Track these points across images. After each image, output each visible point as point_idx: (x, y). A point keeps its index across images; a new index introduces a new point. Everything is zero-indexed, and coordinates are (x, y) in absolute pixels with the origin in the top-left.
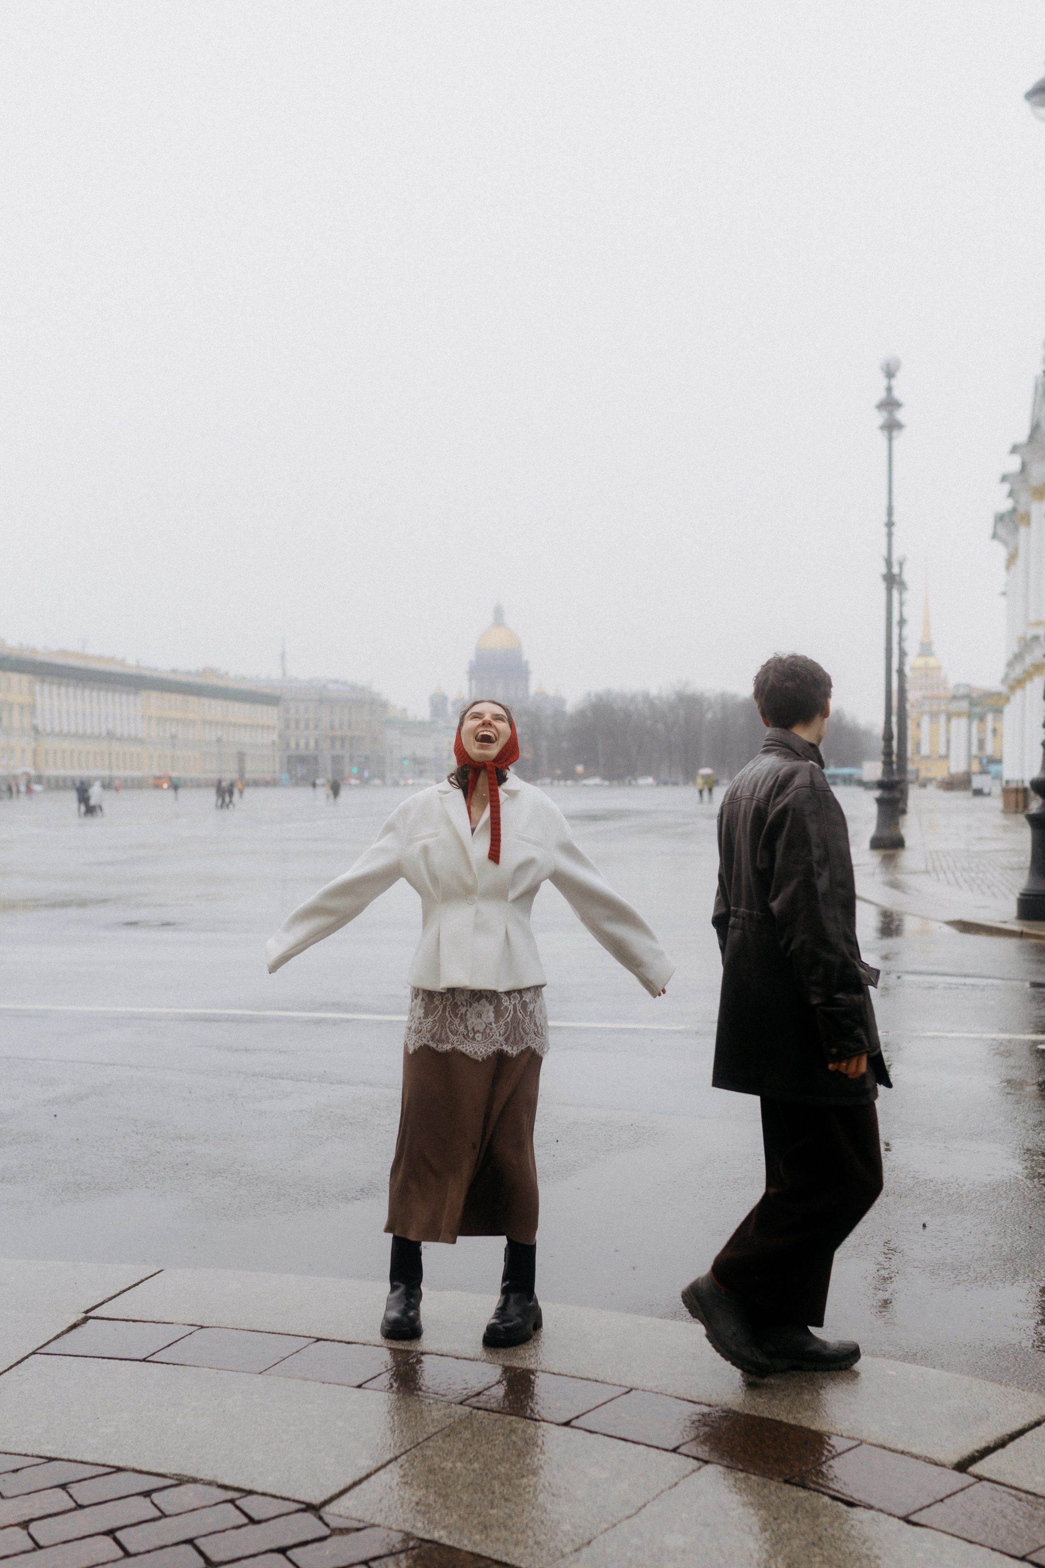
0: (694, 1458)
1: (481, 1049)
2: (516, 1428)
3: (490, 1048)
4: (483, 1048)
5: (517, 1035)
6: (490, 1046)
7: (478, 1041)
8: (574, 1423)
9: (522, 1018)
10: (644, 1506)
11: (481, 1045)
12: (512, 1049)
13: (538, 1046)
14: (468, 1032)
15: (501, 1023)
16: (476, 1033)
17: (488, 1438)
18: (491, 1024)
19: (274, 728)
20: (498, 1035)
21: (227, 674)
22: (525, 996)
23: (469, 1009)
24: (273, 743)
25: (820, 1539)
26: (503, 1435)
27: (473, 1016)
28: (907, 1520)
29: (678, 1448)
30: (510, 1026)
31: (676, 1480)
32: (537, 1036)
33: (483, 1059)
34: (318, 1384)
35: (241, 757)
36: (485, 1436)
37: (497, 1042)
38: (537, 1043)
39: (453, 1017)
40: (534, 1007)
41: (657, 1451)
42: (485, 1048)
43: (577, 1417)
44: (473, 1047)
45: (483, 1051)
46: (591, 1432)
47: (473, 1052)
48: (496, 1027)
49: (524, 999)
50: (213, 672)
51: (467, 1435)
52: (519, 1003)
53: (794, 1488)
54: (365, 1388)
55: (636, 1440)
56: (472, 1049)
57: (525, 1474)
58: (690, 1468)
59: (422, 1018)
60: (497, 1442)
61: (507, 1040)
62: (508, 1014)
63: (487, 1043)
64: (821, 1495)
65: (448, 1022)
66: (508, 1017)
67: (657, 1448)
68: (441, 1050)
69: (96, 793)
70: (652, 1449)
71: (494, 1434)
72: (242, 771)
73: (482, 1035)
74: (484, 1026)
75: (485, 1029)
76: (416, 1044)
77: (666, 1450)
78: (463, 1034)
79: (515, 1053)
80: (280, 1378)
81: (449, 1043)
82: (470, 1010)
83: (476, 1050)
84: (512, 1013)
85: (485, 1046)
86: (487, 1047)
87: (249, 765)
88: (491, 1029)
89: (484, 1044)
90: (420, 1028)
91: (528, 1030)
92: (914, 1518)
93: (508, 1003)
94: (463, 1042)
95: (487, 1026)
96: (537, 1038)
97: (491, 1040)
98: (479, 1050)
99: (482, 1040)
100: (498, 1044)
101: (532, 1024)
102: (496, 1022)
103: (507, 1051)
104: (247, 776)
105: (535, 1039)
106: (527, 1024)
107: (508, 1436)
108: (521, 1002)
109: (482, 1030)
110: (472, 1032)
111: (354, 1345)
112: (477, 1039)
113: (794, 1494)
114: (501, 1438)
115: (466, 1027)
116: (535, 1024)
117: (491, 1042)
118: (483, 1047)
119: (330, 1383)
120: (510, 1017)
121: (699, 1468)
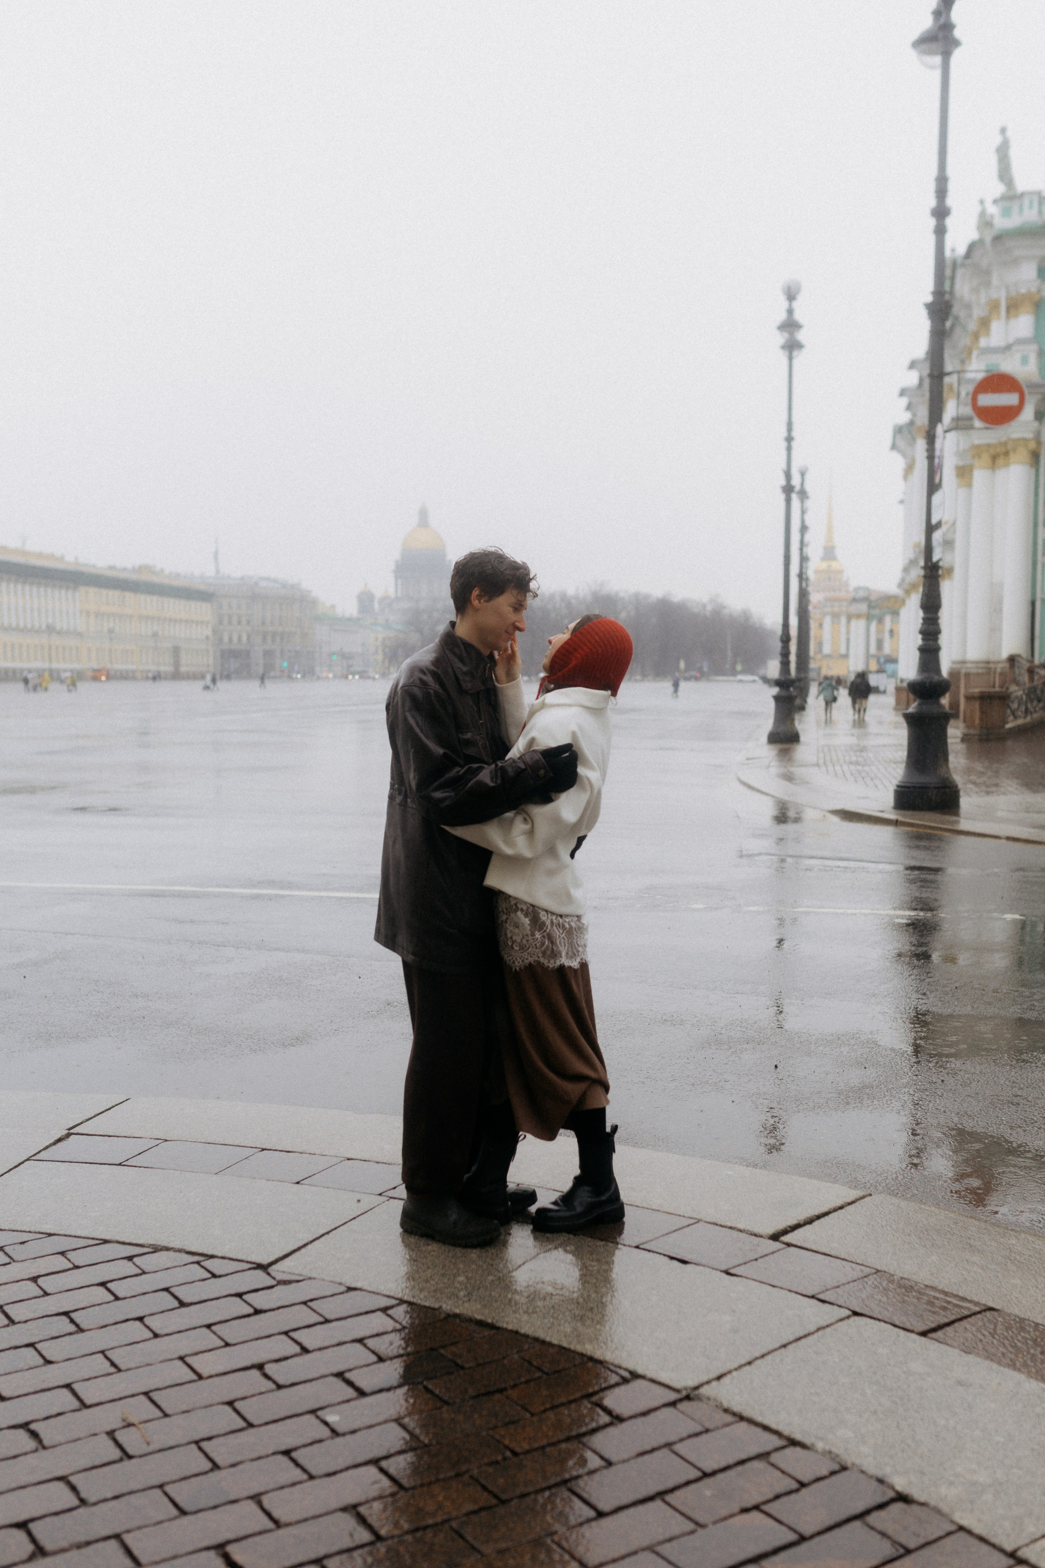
19: (208, 623)
21: (162, 571)
24: (208, 638)
28: (727, 1273)
35: (176, 651)
50: (148, 569)
72: (177, 664)
87: (184, 659)
92: (732, 1271)
104: (182, 670)
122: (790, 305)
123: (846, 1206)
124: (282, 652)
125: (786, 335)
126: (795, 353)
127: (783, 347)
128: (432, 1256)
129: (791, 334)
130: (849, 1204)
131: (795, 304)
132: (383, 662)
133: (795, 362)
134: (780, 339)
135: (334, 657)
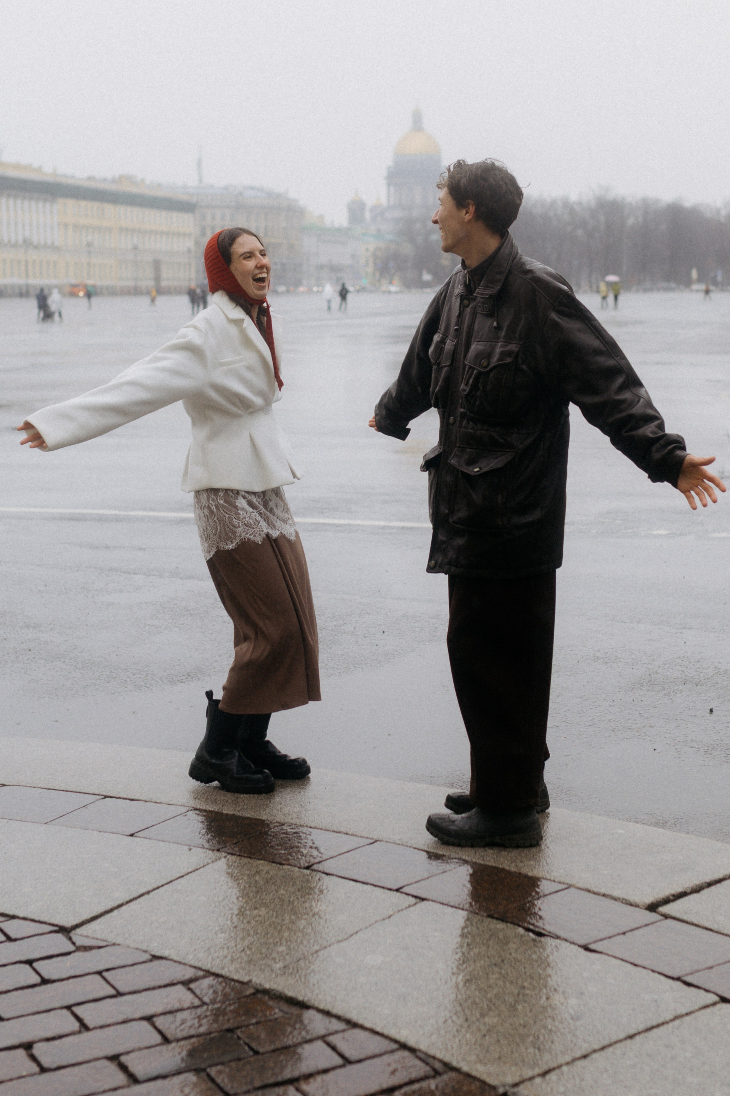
0: (415, 896)
8: (314, 867)
10: (357, 933)
19: (190, 235)
21: (143, 180)
24: (189, 251)
25: (503, 961)
28: (586, 948)
29: (402, 888)
31: (391, 913)
34: (95, 833)
35: (157, 265)
41: (382, 890)
50: (129, 179)
53: (495, 921)
54: (138, 837)
55: (365, 881)
57: (258, 906)
64: (517, 927)
67: (383, 888)
69: (54, 300)
70: (377, 889)
72: (157, 279)
77: (391, 890)
80: (63, 827)
87: (166, 273)
92: (592, 947)
104: (164, 284)
113: (492, 926)
119: (106, 832)
121: (415, 904)
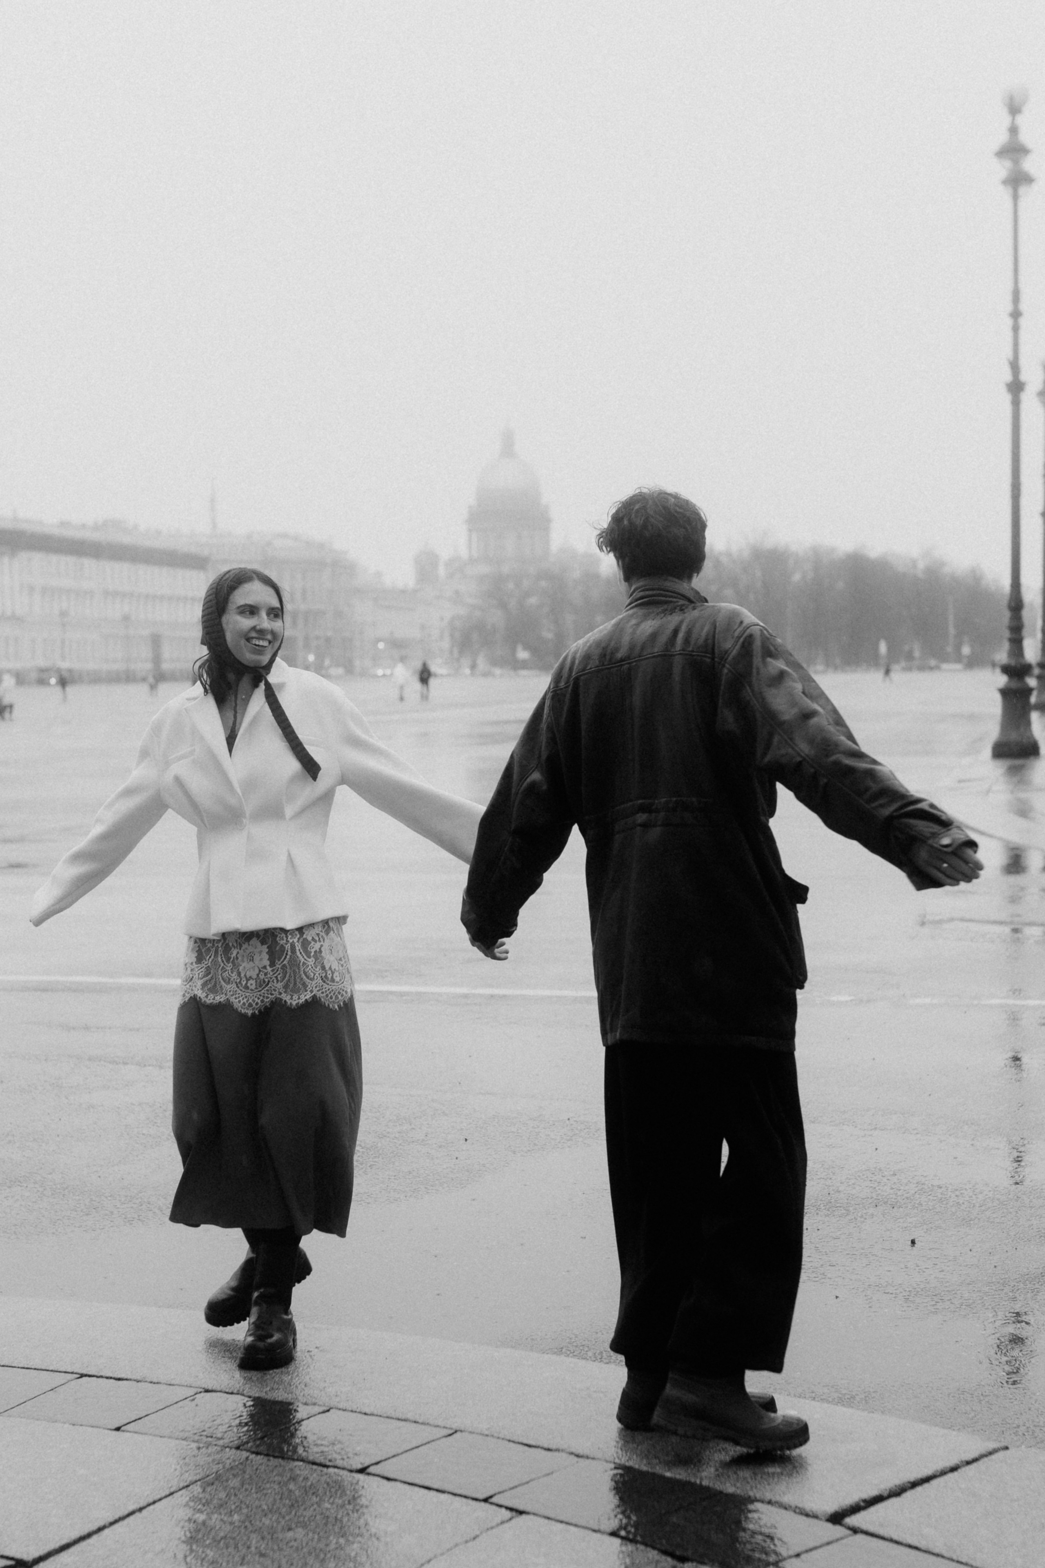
0: (507, 1508)
1: (256, 999)
2: (298, 1475)
3: (267, 998)
4: (259, 999)
5: (298, 980)
6: (266, 995)
7: (252, 990)
8: (372, 1470)
9: (303, 960)
10: (429, 1561)
11: (255, 994)
12: (292, 999)
13: (325, 994)
14: (241, 980)
15: (277, 966)
16: (249, 980)
17: (260, 1487)
18: (265, 967)
20: (275, 981)
21: (135, 528)
22: (306, 932)
23: (239, 951)
26: (280, 1483)
27: (245, 959)
29: (491, 1497)
30: (288, 970)
31: (477, 1532)
32: (324, 982)
33: (260, 1011)
35: (156, 641)
36: (256, 1484)
37: (275, 990)
38: (324, 990)
39: (225, 962)
40: (322, 946)
41: (464, 1500)
42: (261, 998)
43: (377, 1463)
44: (246, 997)
45: (259, 1001)
46: (388, 1479)
47: (247, 1004)
48: (273, 971)
49: (304, 936)
50: (118, 526)
51: (234, 1483)
52: (298, 941)
53: (620, 1541)
54: (124, 1431)
55: (441, 1488)
56: (245, 1000)
58: (498, 1520)
59: (194, 964)
60: (269, 1491)
61: (286, 987)
62: (285, 955)
63: (263, 991)
65: (221, 968)
66: (285, 959)
68: (212, 1001)
70: (457, 1498)
71: (268, 1482)
72: (157, 660)
73: (256, 982)
74: (257, 971)
75: (258, 975)
76: (186, 994)
77: (476, 1499)
78: (236, 982)
79: (294, 1003)
81: (223, 994)
82: (241, 952)
83: (250, 1001)
84: (289, 953)
85: (260, 995)
86: (264, 997)
87: (168, 652)
88: (266, 974)
89: (259, 993)
90: (191, 976)
91: (312, 974)
93: (285, 941)
94: (236, 991)
95: (260, 971)
96: (324, 984)
97: (267, 988)
98: (254, 1001)
99: (256, 988)
100: (277, 992)
101: (319, 967)
102: (272, 964)
103: (285, 1001)
105: (322, 986)
106: (310, 967)
107: (286, 1484)
108: (301, 940)
109: (255, 976)
110: (245, 979)
111: (125, 1382)
112: (251, 987)
114: (276, 1487)
115: (239, 974)
116: (323, 968)
117: (268, 990)
118: (258, 996)
119: (82, 1425)
120: (287, 959)
121: (510, 1519)
122: (1013, 119)
123: (963, 1466)
124: (306, 638)
125: (1008, 164)
126: (1022, 190)
127: (1005, 182)
128: (292, 1547)
129: (1016, 162)
130: (968, 1463)
131: (1020, 120)
132: (451, 652)
133: (1022, 203)
134: (1001, 169)
135: (381, 645)
